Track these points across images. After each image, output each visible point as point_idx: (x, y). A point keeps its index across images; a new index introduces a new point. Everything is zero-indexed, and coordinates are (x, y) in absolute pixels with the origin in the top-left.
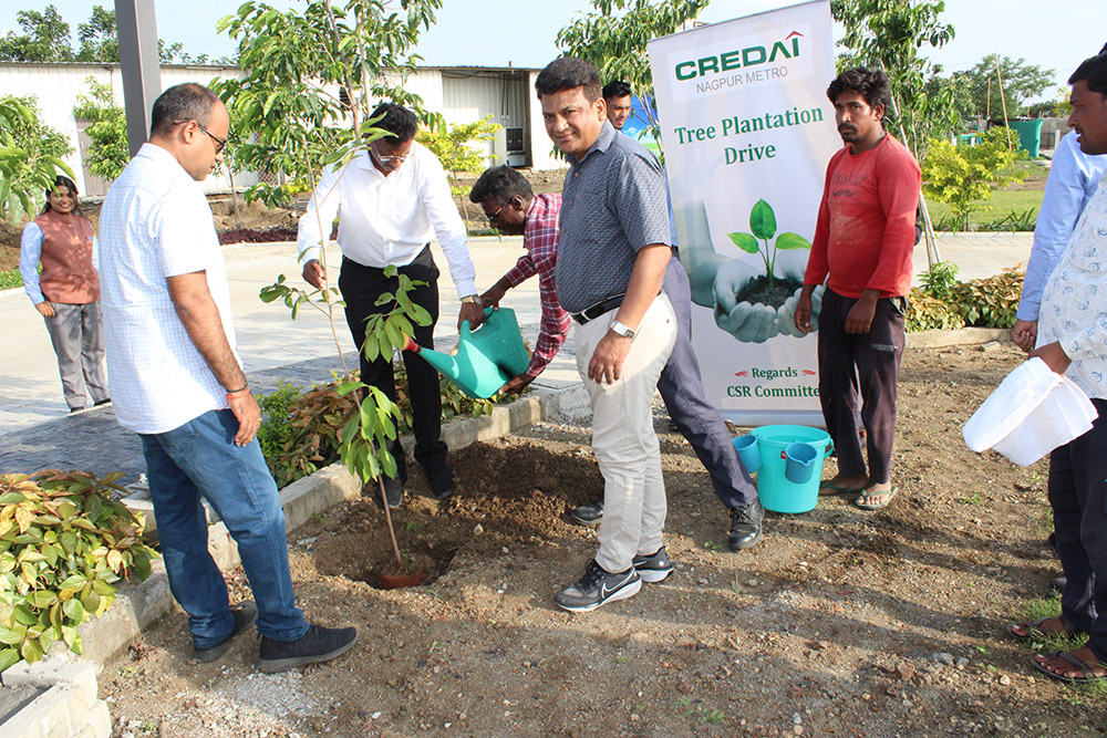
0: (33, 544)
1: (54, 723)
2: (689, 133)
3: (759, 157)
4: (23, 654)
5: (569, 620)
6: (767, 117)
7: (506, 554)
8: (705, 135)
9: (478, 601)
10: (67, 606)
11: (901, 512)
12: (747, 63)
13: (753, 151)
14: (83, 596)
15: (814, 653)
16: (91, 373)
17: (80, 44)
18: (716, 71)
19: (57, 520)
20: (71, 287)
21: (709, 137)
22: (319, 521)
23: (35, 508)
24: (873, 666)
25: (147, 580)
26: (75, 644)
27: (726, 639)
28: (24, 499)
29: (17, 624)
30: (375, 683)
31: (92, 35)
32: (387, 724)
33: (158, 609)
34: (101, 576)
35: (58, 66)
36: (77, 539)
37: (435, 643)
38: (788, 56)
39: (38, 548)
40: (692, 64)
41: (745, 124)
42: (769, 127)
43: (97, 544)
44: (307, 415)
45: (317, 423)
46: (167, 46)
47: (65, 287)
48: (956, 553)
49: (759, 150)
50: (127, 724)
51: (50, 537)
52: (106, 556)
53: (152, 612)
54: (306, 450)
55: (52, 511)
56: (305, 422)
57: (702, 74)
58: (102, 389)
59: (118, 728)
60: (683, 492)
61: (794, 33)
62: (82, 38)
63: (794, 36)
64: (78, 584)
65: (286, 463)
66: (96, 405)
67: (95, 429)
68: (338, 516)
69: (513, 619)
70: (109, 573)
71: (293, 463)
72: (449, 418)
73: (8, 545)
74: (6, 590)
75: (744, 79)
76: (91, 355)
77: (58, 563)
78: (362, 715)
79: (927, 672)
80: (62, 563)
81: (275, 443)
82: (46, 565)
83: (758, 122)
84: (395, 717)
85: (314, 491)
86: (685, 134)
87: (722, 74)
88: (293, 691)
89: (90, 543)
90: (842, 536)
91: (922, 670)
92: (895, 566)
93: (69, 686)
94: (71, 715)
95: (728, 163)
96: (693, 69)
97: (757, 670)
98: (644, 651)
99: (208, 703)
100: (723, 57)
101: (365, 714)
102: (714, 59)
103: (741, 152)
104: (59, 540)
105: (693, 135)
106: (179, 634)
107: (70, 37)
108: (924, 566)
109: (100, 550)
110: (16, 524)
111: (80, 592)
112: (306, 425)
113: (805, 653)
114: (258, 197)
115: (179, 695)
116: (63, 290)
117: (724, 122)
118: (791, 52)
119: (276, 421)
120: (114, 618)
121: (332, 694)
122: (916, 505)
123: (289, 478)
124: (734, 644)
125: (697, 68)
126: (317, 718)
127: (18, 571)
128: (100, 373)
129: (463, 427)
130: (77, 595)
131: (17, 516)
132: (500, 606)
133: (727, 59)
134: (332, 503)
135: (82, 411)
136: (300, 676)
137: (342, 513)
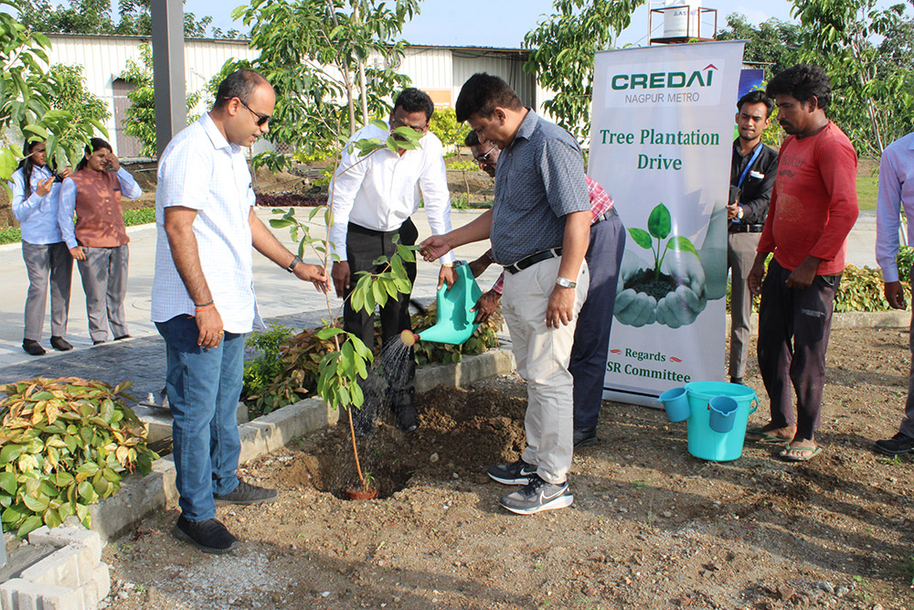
0: (58, 434)
1: (67, 572)
2: (612, 135)
3: (667, 168)
4: (46, 521)
5: (500, 533)
6: (680, 134)
7: (455, 479)
8: (625, 140)
9: (424, 514)
10: (81, 487)
11: (821, 468)
12: (670, 85)
13: (662, 162)
14: (95, 480)
15: (708, 573)
16: (113, 313)
17: (120, 17)
18: (645, 87)
19: (78, 417)
20: (99, 233)
21: (627, 141)
22: (298, 444)
23: (62, 405)
24: (759, 587)
25: (147, 476)
26: (85, 519)
27: (633, 556)
28: (53, 397)
29: (42, 496)
30: (328, 570)
31: (130, 9)
32: (334, 601)
33: (155, 502)
34: (111, 466)
35: (99, 38)
36: (93, 433)
37: (382, 543)
38: (702, 84)
39: (62, 437)
40: (626, 78)
41: (659, 136)
42: (679, 143)
43: (109, 440)
44: (294, 352)
45: (303, 360)
46: (197, 19)
47: (95, 233)
48: (865, 504)
49: (668, 162)
50: (123, 586)
51: (72, 429)
52: (116, 451)
53: (150, 504)
54: (291, 382)
55: (75, 409)
56: (293, 359)
57: (632, 87)
58: (121, 326)
59: (116, 589)
60: (623, 438)
61: (711, 66)
62: (122, 12)
63: (711, 69)
64: (92, 470)
65: (273, 393)
66: (115, 339)
67: (113, 359)
68: (315, 440)
69: (452, 530)
70: (117, 464)
71: (279, 393)
72: (421, 364)
73: (39, 432)
74: (35, 468)
75: (666, 98)
76: (115, 296)
77: (76, 451)
78: (314, 593)
79: (807, 595)
80: (79, 451)
81: (266, 376)
82: (68, 452)
83: (671, 137)
84: (341, 597)
85: (295, 417)
86: (608, 136)
87: (649, 90)
88: (260, 571)
89: (103, 438)
90: (758, 482)
91: (803, 594)
92: (802, 510)
93: (79, 546)
94: (80, 569)
95: (639, 167)
96: (626, 82)
97: (654, 581)
98: (560, 561)
99: (189, 575)
100: (653, 76)
101: (316, 592)
102: (645, 77)
103: (652, 160)
104: (79, 433)
105: (615, 138)
106: (170, 523)
107: (110, 10)
108: (828, 512)
109: (111, 446)
110: (46, 416)
111: (93, 477)
112: (293, 361)
113: (700, 573)
114: (263, 163)
115: (166, 568)
116: (93, 236)
117: (643, 131)
118: (705, 82)
119: (269, 357)
120: (119, 503)
121: (291, 576)
122: (837, 462)
123: (275, 405)
124: (638, 561)
125: (629, 82)
126: (276, 593)
127: (45, 454)
128: (121, 312)
129: (433, 373)
130: (90, 479)
131: (47, 410)
132: (443, 519)
133: (655, 78)
134: (311, 429)
135: (103, 344)
136: (267, 561)
137: (319, 438)
